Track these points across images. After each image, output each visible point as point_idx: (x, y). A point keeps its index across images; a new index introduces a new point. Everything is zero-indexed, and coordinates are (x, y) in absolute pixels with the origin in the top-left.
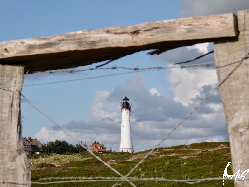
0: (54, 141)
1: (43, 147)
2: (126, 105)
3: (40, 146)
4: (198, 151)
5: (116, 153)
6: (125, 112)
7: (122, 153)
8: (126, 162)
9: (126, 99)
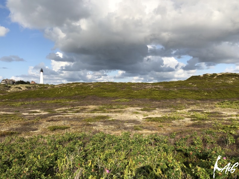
0: (19, 80)
1: (16, 82)
2: (42, 71)
3: (15, 82)
4: (75, 85)
5: (39, 84)
6: (42, 73)
7: (41, 84)
8: (54, 88)
9: (42, 69)
